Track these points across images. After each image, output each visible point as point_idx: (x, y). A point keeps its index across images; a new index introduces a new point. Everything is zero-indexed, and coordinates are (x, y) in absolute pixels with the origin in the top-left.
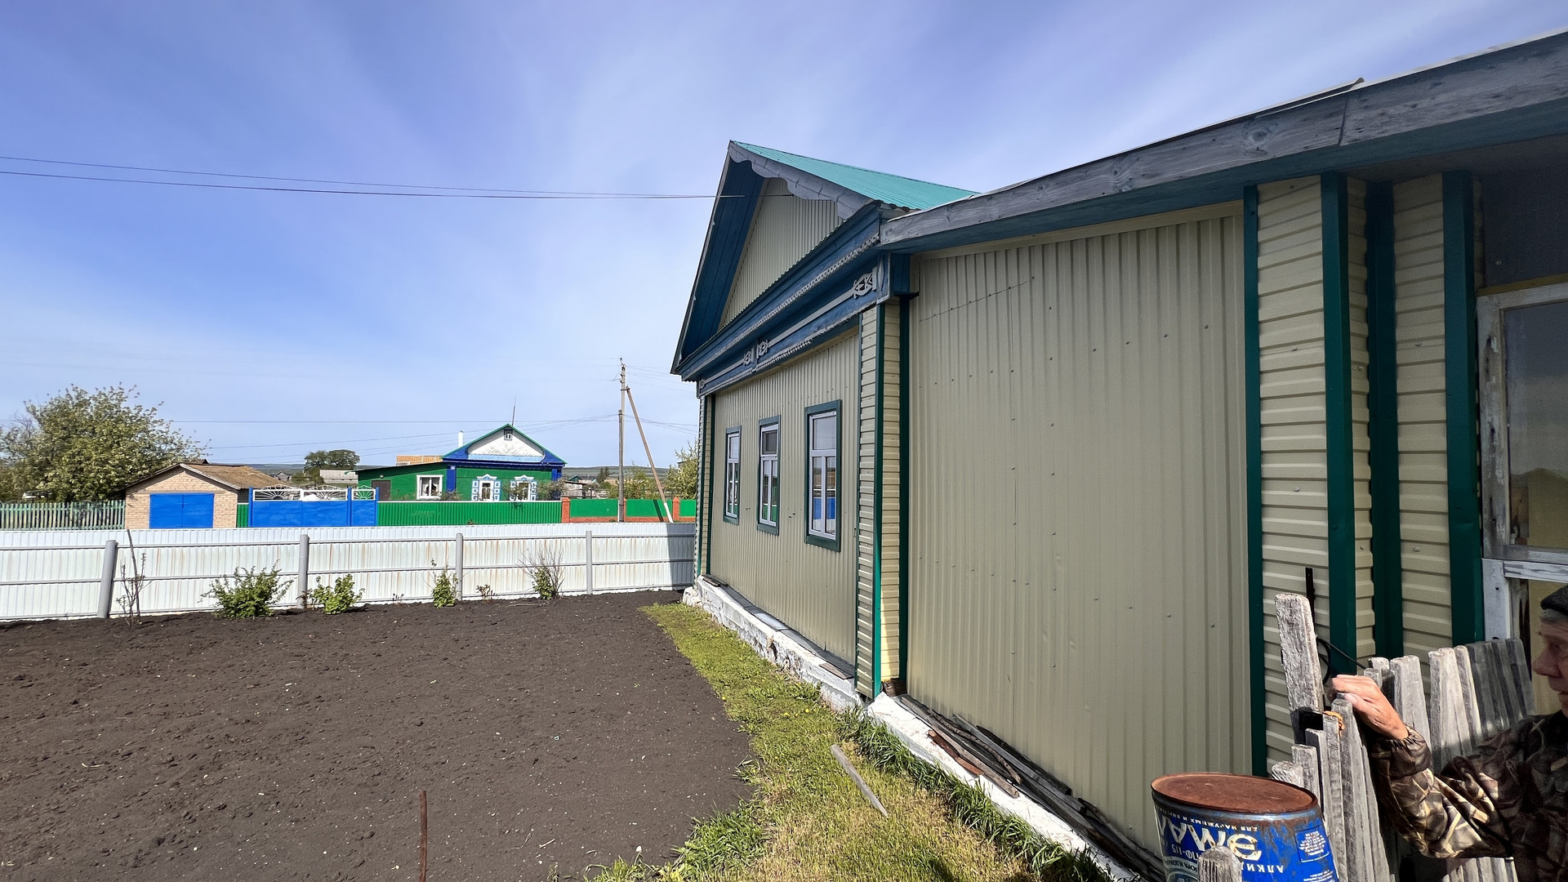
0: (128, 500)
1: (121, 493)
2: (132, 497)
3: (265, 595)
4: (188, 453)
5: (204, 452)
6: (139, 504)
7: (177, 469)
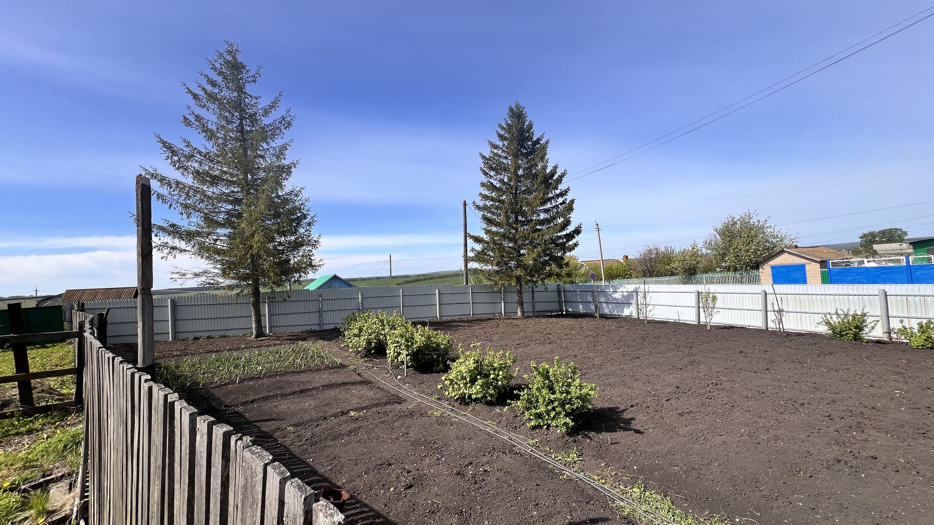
0: (761, 270)
1: (757, 266)
2: (762, 268)
3: (860, 328)
4: (787, 242)
5: (795, 241)
6: (766, 271)
7: (782, 252)
